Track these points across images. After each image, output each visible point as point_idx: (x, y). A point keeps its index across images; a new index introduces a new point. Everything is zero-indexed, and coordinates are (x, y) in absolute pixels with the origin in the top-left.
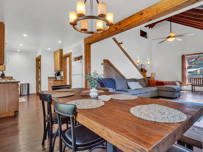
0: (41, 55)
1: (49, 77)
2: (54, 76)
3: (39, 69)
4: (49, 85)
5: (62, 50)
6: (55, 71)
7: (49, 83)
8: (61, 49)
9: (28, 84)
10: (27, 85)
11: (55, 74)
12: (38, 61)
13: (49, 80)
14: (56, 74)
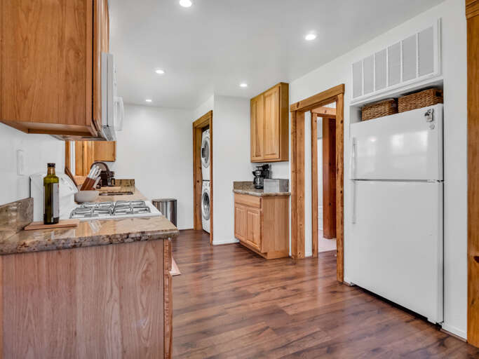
0: (212, 111)
1: (235, 183)
2: (251, 178)
3: (203, 156)
4: (235, 208)
5: (287, 85)
6: (252, 162)
7: (236, 203)
8: (282, 83)
9: (174, 203)
10: (169, 204)
11: (254, 173)
12: (199, 132)
13: (235, 193)
14: (259, 173)
